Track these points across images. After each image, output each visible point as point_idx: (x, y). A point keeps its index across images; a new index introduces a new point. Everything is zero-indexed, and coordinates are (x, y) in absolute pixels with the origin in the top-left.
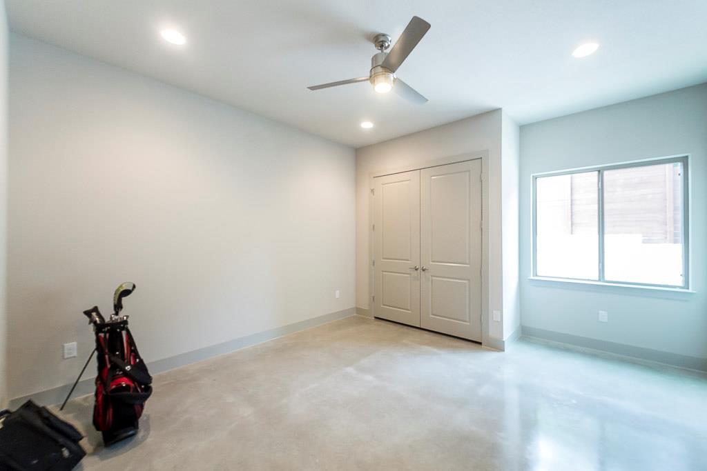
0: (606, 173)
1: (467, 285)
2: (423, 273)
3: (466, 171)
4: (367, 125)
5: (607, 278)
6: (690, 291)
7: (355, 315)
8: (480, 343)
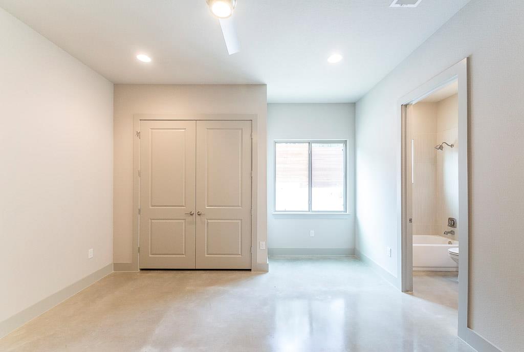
0: (313, 145)
1: (240, 223)
2: (198, 217)
3: (239, 129)
4: (144, 58)
5: (313, 209)
6: (347, 213)
7: (113, 271)
8: (250, 270)
